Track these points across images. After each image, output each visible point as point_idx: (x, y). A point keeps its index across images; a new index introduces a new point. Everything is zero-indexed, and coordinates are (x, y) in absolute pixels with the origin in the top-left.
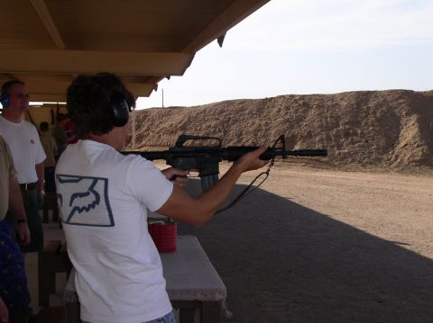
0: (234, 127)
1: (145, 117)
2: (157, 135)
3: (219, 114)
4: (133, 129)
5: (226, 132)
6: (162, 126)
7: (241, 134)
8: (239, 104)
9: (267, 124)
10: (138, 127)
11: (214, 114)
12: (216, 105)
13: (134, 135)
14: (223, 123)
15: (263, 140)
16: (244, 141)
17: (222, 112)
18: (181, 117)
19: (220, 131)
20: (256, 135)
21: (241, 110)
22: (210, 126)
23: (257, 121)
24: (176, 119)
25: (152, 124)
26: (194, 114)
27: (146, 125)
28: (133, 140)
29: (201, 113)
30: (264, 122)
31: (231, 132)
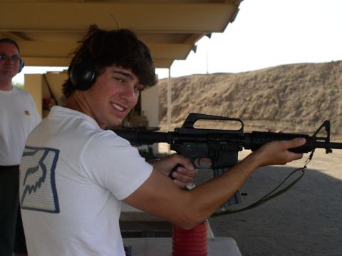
0: (291, 97)
1: (184, 85)
2: (198, 107)
3: (273, 81)
4: (169, 99)
5: (281, 103)
6: (204, 96)
7: (300, 106)
8: (299, 68)
9: (333, 93)
10: (175, 97)
11: (267, 81)
12: (270, 70)
13: (170, 107)
14: (278, 91)
15: (328, 113)
16: (304, 114)
17: (277, 78)
18: (227, 85)
19: (274, 101)
20: (319, 107)
21: (300, 76)
22: (261, 96)
23: (321, 90)
24: (221, 88)
25: (192, 94)
26: (242, 82)
27: (184, 95)
28: (169, 113)
29: (252, 79)
30: (329, 91)
31: (289, 104)
